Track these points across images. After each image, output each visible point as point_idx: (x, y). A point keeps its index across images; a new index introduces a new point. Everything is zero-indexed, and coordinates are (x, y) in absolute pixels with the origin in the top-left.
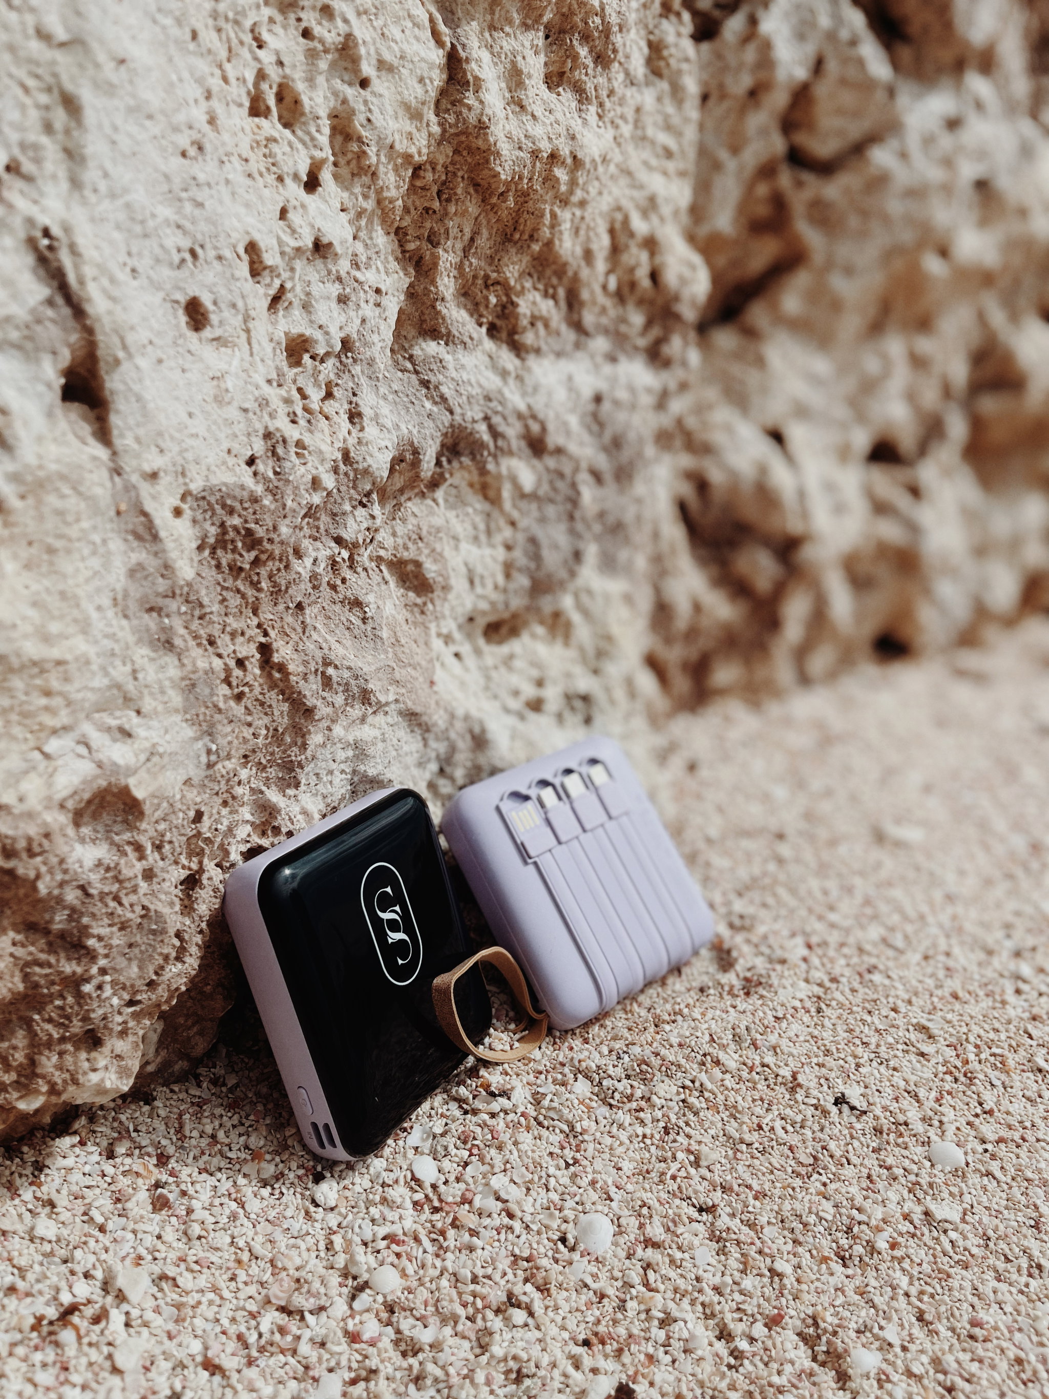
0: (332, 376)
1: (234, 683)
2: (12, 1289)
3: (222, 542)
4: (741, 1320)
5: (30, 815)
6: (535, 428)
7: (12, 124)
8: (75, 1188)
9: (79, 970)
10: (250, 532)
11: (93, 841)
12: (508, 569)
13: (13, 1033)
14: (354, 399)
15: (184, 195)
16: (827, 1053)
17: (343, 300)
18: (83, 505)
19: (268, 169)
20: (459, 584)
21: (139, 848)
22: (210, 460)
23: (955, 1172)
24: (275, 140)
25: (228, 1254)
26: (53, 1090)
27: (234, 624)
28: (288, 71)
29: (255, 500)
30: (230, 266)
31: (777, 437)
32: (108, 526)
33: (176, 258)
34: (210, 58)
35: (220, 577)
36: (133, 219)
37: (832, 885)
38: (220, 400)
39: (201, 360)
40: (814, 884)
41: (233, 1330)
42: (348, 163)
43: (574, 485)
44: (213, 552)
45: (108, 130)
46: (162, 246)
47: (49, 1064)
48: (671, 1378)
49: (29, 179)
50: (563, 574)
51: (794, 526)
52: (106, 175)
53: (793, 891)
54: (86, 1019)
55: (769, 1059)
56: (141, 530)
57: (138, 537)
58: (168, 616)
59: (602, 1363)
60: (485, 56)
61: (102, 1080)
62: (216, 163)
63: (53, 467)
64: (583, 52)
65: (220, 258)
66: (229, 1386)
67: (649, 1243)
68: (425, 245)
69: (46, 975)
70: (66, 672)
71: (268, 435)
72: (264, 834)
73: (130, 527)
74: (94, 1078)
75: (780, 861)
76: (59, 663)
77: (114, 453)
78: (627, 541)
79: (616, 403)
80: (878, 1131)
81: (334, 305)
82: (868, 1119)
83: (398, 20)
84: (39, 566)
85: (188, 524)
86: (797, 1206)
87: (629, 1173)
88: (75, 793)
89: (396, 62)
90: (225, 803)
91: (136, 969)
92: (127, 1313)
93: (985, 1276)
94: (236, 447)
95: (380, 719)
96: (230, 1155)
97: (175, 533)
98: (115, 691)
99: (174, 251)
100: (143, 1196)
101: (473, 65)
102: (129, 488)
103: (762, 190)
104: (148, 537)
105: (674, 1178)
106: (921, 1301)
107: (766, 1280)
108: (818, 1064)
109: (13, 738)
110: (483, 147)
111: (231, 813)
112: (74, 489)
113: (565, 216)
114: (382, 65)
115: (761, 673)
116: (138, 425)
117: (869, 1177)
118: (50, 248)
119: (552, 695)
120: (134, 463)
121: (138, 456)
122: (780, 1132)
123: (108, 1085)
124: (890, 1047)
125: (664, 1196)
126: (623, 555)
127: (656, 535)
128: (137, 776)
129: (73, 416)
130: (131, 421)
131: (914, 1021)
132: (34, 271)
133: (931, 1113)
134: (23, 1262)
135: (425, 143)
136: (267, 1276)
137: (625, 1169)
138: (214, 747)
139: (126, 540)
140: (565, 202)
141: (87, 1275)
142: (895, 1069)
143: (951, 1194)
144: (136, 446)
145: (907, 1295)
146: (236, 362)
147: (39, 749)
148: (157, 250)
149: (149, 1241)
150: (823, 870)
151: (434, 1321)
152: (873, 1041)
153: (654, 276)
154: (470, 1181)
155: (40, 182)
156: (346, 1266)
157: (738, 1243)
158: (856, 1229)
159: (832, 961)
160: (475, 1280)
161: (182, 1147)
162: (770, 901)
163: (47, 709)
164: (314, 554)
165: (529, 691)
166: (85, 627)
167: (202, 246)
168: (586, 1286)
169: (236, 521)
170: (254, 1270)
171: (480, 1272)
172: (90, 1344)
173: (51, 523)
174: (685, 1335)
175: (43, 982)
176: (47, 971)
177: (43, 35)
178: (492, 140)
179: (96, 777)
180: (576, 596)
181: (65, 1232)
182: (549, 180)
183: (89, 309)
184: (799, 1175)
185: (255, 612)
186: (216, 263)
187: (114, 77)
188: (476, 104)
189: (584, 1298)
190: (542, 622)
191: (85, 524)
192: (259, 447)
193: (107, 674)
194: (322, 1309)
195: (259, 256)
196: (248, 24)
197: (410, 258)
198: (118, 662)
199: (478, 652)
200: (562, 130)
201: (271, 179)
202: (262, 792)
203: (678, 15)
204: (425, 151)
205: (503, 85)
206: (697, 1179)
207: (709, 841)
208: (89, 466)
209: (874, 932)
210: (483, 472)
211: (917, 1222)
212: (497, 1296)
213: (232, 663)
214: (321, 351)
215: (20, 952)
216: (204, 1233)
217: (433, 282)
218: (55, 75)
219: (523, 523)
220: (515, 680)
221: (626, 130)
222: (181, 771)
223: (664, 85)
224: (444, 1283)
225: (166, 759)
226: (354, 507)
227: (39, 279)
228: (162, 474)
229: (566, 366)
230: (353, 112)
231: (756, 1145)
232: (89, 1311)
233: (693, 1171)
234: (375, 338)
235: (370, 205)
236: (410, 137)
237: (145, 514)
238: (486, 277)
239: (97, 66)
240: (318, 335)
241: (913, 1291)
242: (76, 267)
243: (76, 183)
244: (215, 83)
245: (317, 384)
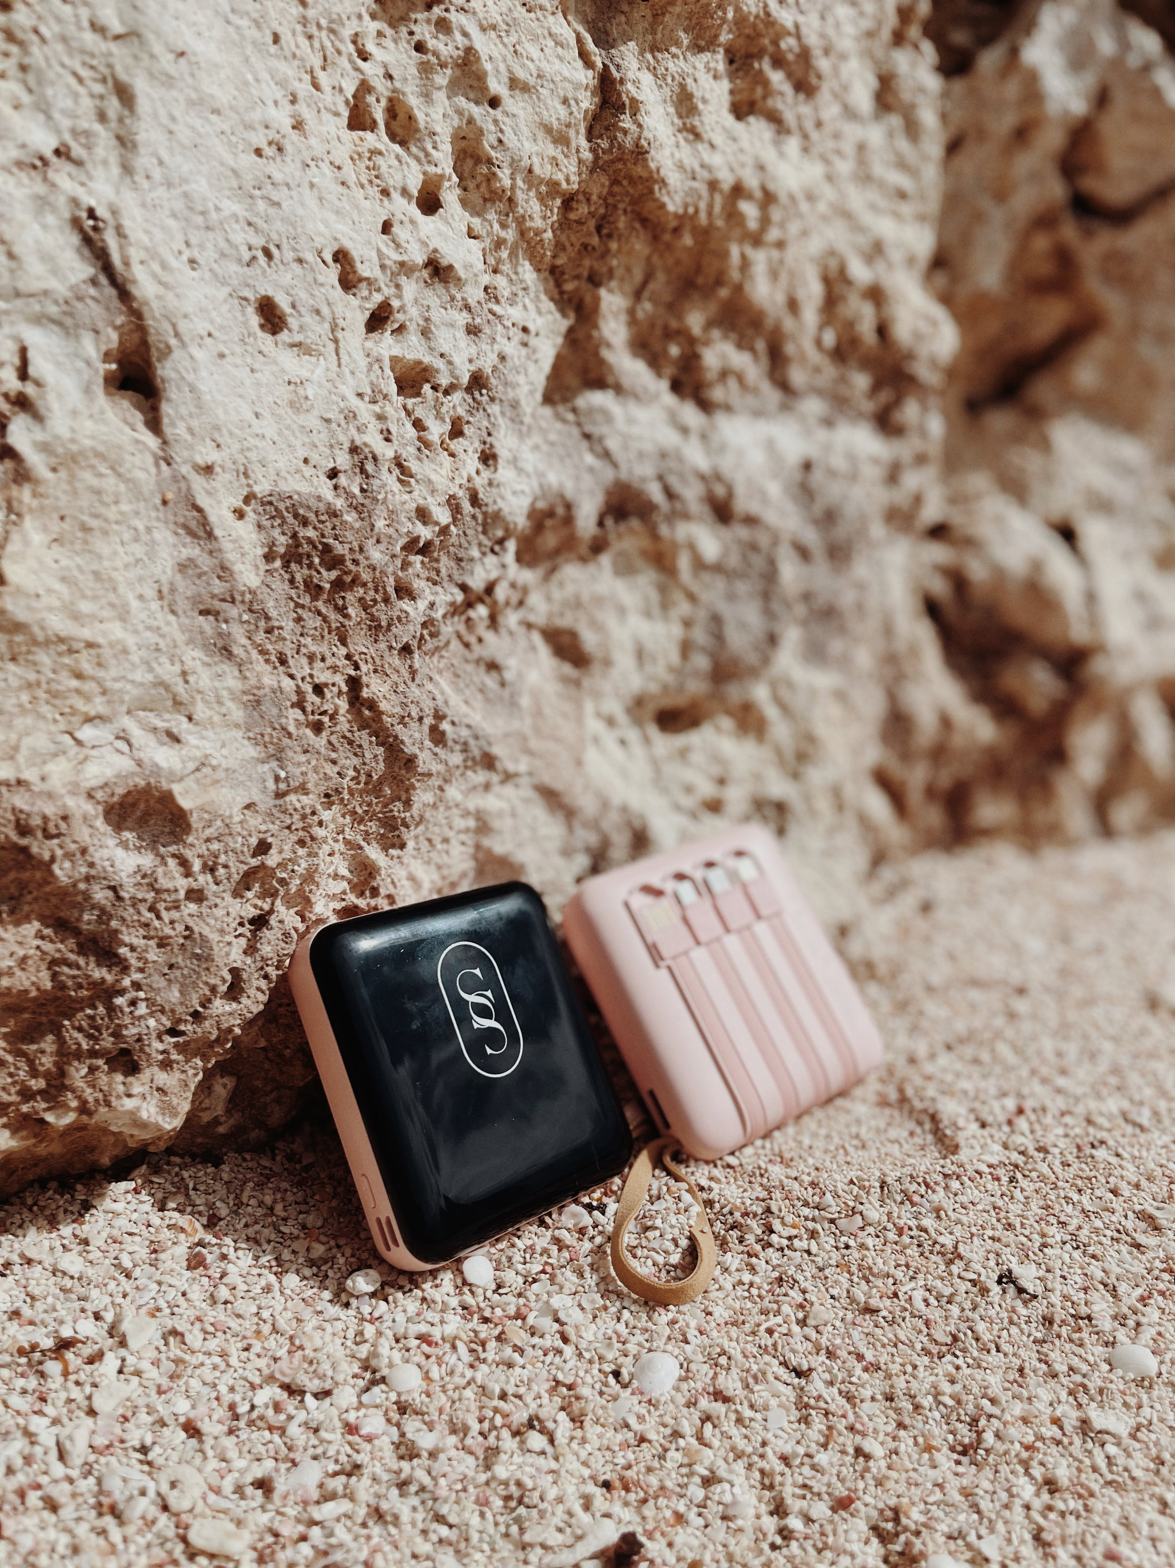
0: (461, 411)
1: (309, 709)
2: (16, 1314)
3: (292, 556)
4: (804, 1497)
5: (50, 795)
6: (720, 491)
7: (64, 112)
8: (116, 1233)
9: (109, 978)
10: (327, 549)
11: (138, 849)
12: (686, 648)
13: (43, 1035)
14: (488, 439)
15: (257, 192)
16: (1009, 1226)
17: (473, 331)
18: (122, 487)
19: (371, 182)
20: (624, 661)
21: (184, 863)
22: (281, 465)
23: (1140, 1382)
24: (380, 153)
25: (248, 1325)
26: (84, 1109)
27: (311, 645)
28: (398, 84)
29: (334, 514)
30: (313, 270)
31: (1067, 534)
32: (153, 514)
33: (246, 256)
34: (296, 63)
35: (293, 593)
36: (191, 209)
37: (1072, 1050)
38: (297, 405)
39: (275, 362)
40: (1048, 1045)
41: (227, 1398)
42: (478, 187)
43: (772, 563)
44: (286, 566)
45: (165, 120)
46: (228, 240)
47: (77, 1076)
48: (695, 1543)
49: (79, 163)
50: (752, 658)
51: (1079, 633)
52: (161, 163)
53: (1017, 1050)
54: (117, 1035)
55: (928, 1222)
56: (193, 524)
57: (191, 533)
58: (226, 621)
59: (617, 1509)
60: (647, 78)
61: (138, 1109)
62: (299, 165)
63: (88, 443)
64: (777, 78)
65: (300, 261)
66: (201, 1451)
67: (719, 1396)
68: (584, 286)
69: (74, 977)
70: (98, 656)
71: (354, 450)
72: (361, 894)
73: (182, 520)
74: (129, 1104)
75: (1012, 1016)
76: (90, 645)
77: (165, 442)
78: (842, 630)
79: (832, 473)
80: (1048, 1321)
81: (461, 334)
82: (1039, 1308)
83: (535, 38)
84: (72, 543)
85: (251, 527)
86: (914, 1385)
87: (722, 1321)
88: (106, 784)
89: (532, 81)
90: (301, 843)
91: (177, 994)
92: (123, 1360)
93: (1142, 1505)
94: (314, 458)
95: (509, 790)
96: (283, 1229)
97: (234, 534)
98: (162, 691)
99: (244, 249)
100: (181, 1251)
101: (629, 86)
102: (177, 478)
103: (1041, 243)
104: (202, 534)
105: (770, 1332)
106: (1045, 1517)
107: (849, 1459)
108: (992, 1238)
109: (41, 716)
110: (645, 175)
111: (309, 855)
112: (113, 469)
113: (760, 259)
114: (514, 83)
115: (1040, 816)
116: (191, 415)
117: (1021, 1370)
118: (95, 229)
119: (736, 797)
120: (186, 454)
121: (190, 447)
122: (919, 1304)
123: (144, 1115)
124: (1096, 1231)
125: (752, 1349)
126: (836, 646)
127: (888, 630)
128: (183, 784)
129: (126, 404)
130: (183, 411)
131: (1138, 1208)
132: (78, 251)
133: (1129, 1312)
134: (37, 1292)
135: (574, 169)
136: (282, 1352)
137: (716, 1314)
138: (283, 774)
139: (176, 534)
140: (756, 240)
141: (97, 1317)
142: (1094, 1257)
143: (1125, 1404)
144: (189, 437)
145: (1028, 1507)
146: (319, 371)
147: (71, 734)
148: (223, 244)
149: (171, 1294)
150: (1064, 1030)
151: (441, 1427)
152: (1074, 1223)
153: (882, 330)
154: (533, 1298)
155: (89, 166)
156: (367, 1359)
157: (827, 1414)
158: (983, 1422)
159: (1046, 1128)
160: (503, 1396)
161: (236, 1213)
162: (985, 1056)
163: (78, 691)
164: (431, 598)
165: (706, 789)
166: (123, 615)
167: (278, 246)
168: (627, 1426)
169: (311, 533)
170: (271, 1343)
171: (511, 1390)
172: (77, 1383)
173: (85, 500)
174: (727, 1498)
175: (70, 983)
176: (75, 972)
177: (98, 28)
178: (653, 165)
179: (133, 774)
180: (774, 686)
181: (90, 1272)
182: (733, 216)
183: (135, 291)
184: (928, 1353)
185: (343, 642)
186: (295, 266)
187: (172, 70)
188: (634, 128)
189: (619, 1438)
190: (729, 713)
191: (125, 507)
192: (343, 460)
193: (151, 670)
194: (327, 1393)
195: (352, 266)
196: (347, 33)
197: (570, 300)
198: (164, 659)
199: (647, 740)
200: (748, 160)
201: (374, 192)
202: (361, 848)
203: (916, 47)
204: (574, 178)
205: (672, 110)
206: (799, 1338)
207: (930, 989)
208: (131, 448)
209: (1113, 1104)
210: (655, 536)
211: (1068, 1429)
212: (520, 1416)
213: (308, 688)
214: (444, 381)
215: (47, 947)
216: (231, 1299)
217: (596, 326)
218: (110, 66)
219: (705, 596)
220: (689, 775)
221: (844, 167)
222: (241, 791)
223: (895, 120)
224: (469, 1393)
225: (220, 774)
226: (484, 554)
227: (83, 257)
228: (217, 469)
229: (765, 428)
230: (481, 132)
231: (884, 1313)
232: (87, 1351)
233: (796, 1329)
234: (521, 379)
235: (510, 235)
236: (555, 162)
237: (200, 510)
238: (666, 327)
239: (152, 56)
240: (439, 364)
241: (1037, 1504)
242: (121, 247)
243: (127, 169)
244: (304, 88)
245: (439, 416)
